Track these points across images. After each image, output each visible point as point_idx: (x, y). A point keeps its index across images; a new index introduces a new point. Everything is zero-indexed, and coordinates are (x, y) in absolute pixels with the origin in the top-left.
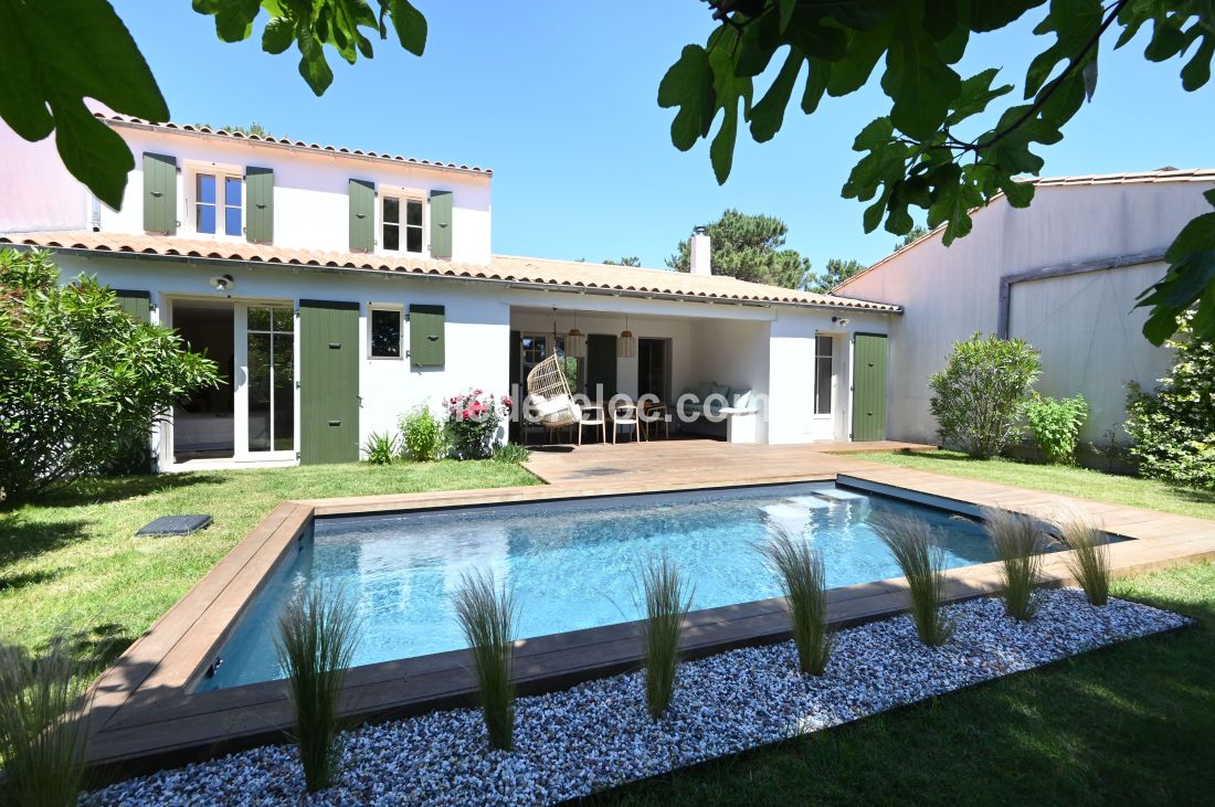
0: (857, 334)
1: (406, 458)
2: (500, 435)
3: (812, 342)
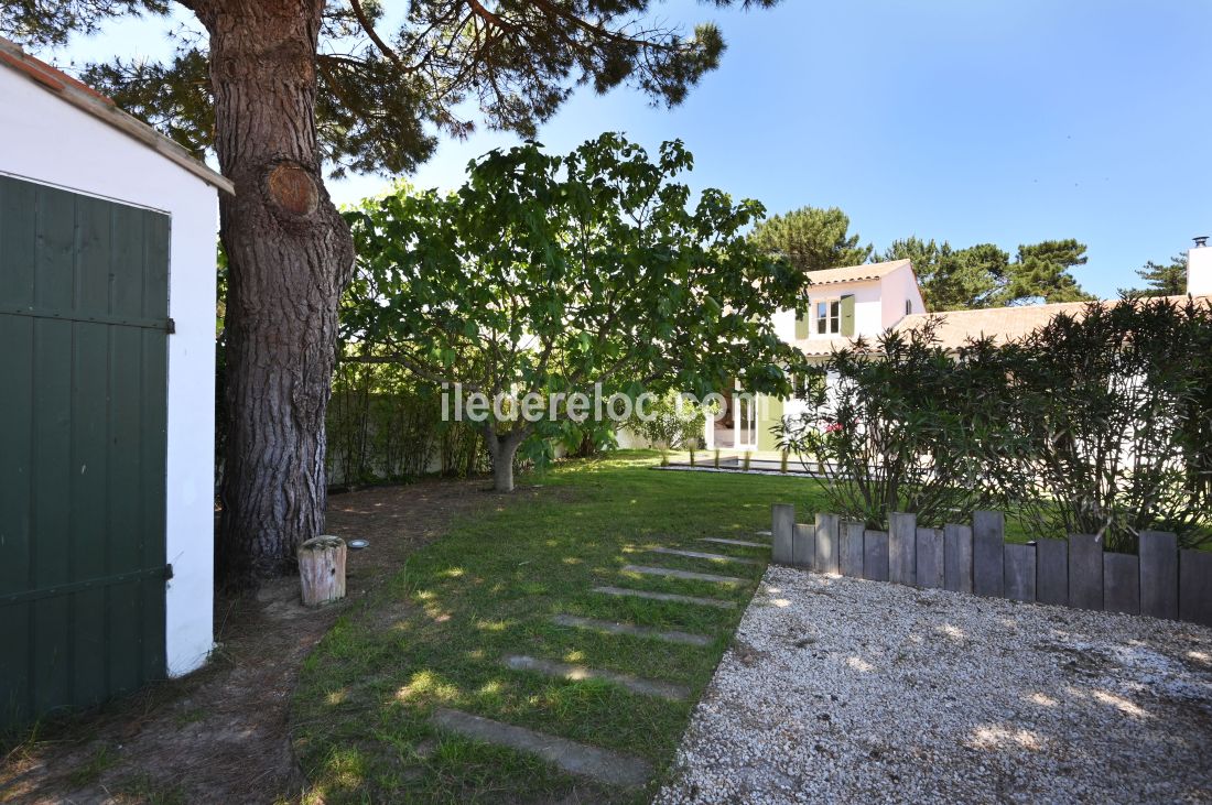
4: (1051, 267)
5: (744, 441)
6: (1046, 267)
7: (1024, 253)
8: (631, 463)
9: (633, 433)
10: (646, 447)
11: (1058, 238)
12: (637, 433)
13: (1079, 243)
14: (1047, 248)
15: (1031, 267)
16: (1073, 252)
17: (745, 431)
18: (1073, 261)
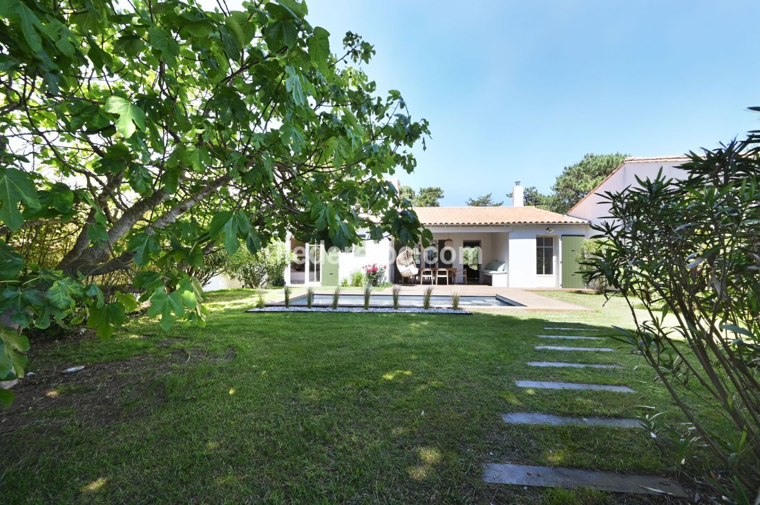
0: (563, 236)
1: (352, 285)
2: (386, 279)
3: (535, 241)
4: (432, 198)
5: (311, 280)
6: (430, 198)
7: (422, 191)
8: (227, 305)
9: (229, 277)
10: (240, 287)
11: (434, 187)
12: (233, 277)
13: (441, 189)
14: (430, 190)
15: (425, 197)
16: (439, 193)
17: (312, 273)
18: (439, 197)
